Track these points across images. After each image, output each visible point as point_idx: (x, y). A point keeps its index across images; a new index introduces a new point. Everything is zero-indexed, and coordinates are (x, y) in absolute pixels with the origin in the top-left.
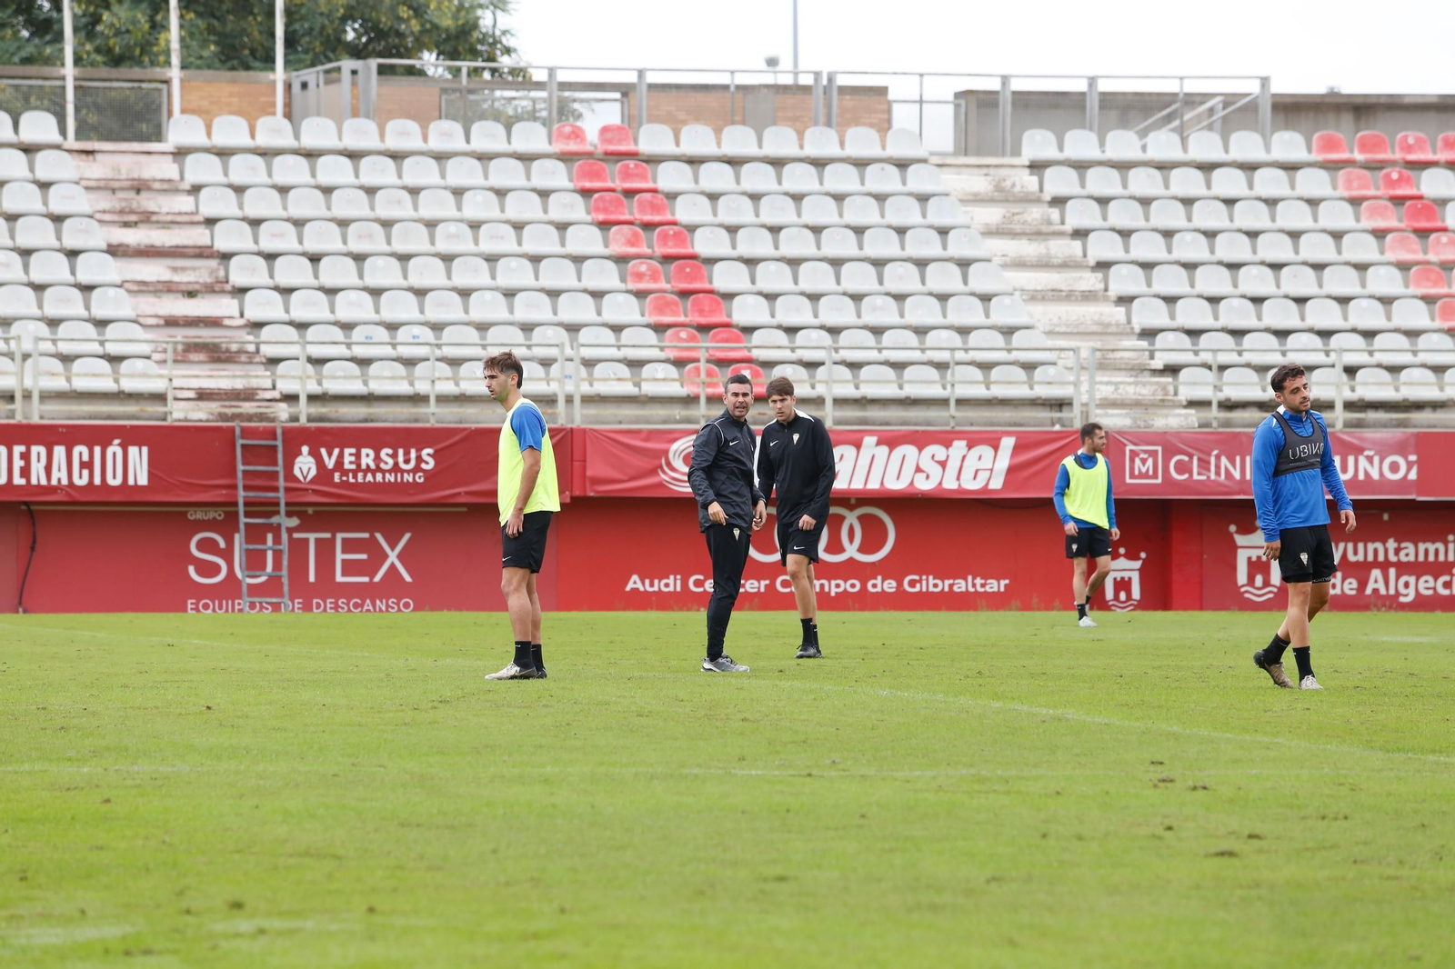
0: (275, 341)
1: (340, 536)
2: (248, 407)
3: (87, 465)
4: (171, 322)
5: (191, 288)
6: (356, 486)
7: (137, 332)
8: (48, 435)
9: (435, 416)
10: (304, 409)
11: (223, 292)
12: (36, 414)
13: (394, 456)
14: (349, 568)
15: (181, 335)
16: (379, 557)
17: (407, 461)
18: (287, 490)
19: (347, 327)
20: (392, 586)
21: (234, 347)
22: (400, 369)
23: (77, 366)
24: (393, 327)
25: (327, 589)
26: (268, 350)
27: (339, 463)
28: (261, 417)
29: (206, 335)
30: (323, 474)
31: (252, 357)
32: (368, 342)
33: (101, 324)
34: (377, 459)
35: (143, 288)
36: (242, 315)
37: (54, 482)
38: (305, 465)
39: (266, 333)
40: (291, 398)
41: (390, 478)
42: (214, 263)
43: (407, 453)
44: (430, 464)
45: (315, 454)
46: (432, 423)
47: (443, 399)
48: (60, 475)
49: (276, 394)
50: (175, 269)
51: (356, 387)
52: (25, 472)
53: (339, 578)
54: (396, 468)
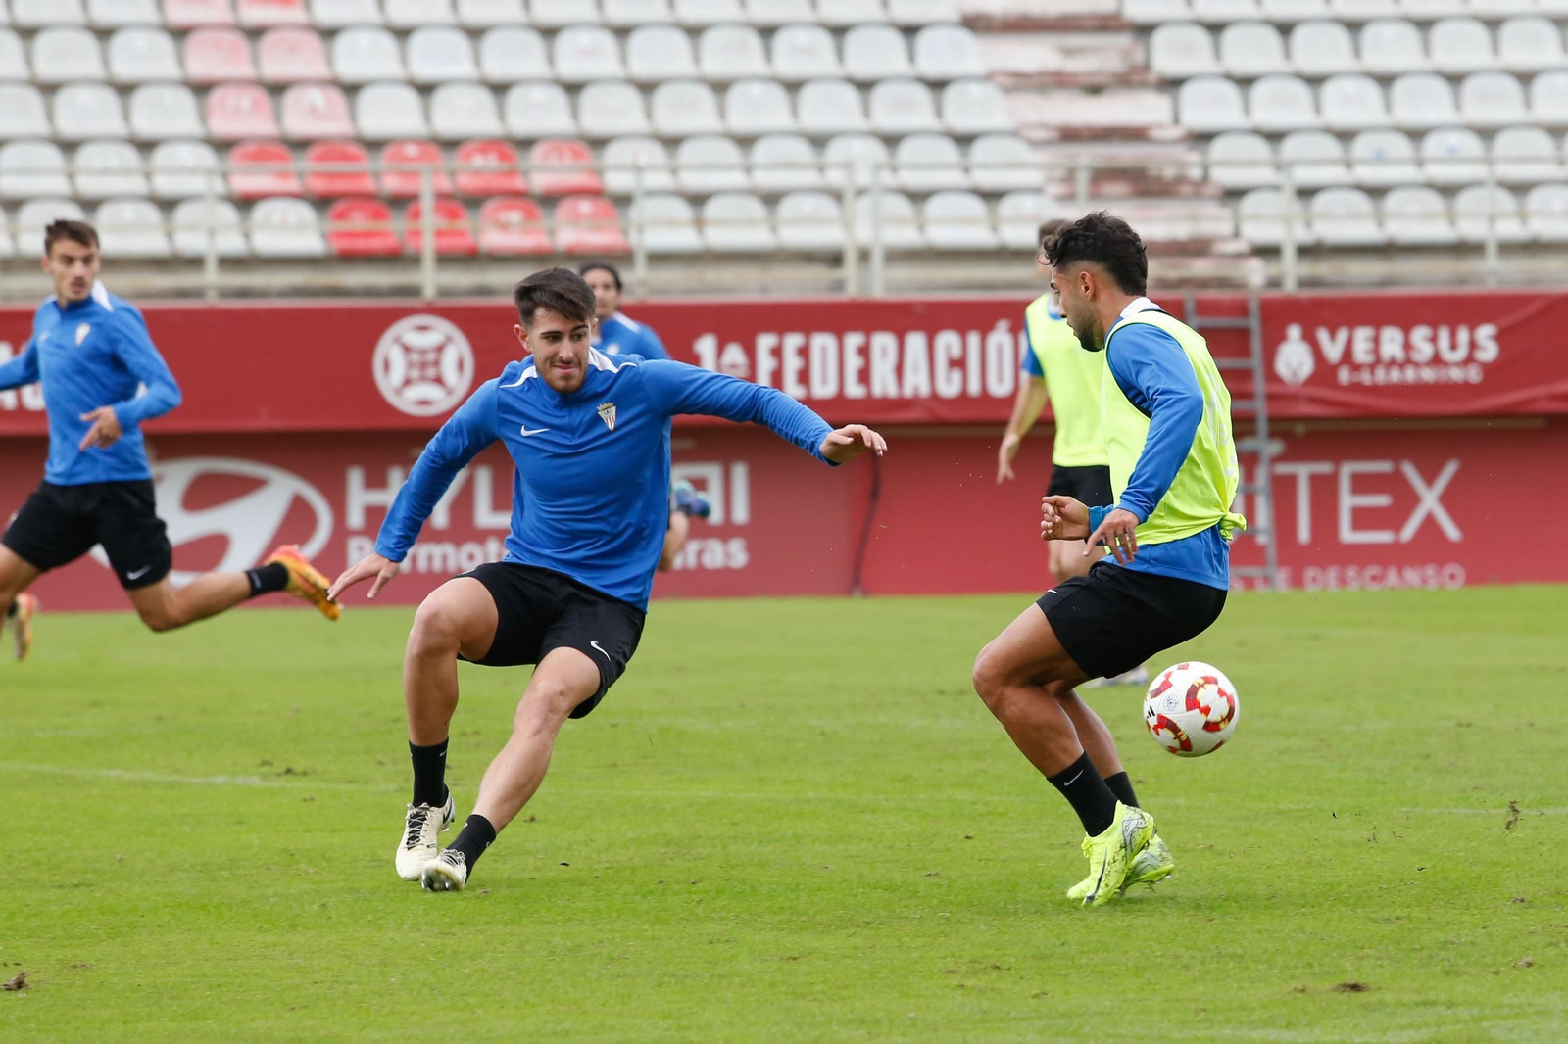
0: (1232, 160)
1: (1347, 470)
2: (1200, 268)
3: (959, 364)
4: (1070, 135)
5: (1097, 80)
6: (1375, 390)
7: (1020, 151)
8: (897, 317)
9: (1495, 274)
10: (1291, 270)
11: (1143, 85)
12: (880, 284)
13: (1434, 339)
14: (1364, 519)
15: (1088, 156)
16: (1407, 500)
17: (1454, 346)
18: (1271, 397)
19: (1345, 136)
20: (1429, 547)
21: (1169, 173)
22: (1434, 202)
23: (934, 206)
24: (1416, 135)
25: (1328, 551)
26: (1225, 177)
27: (1347, 355)
28: (1223, 283)
29: (1126, 154)
30: (1324, 371)
31: (1199, 189)
32: (1380, 159)
33: (964, 140)
34: (1408, 346)
35: (1021, 83)
36: (1176, 120)
37: (908, 391)
38: (1294, 359)
39: (1219, 149)
40: (1268, 252)
41: (1428, 375)
42: (1123, 40)
43: (1453, 335)
44: (1489, 352)
45: (1309, 338)
46: (1491, 286)
47: (1508, 248)
48: (916, 382)
49: (1241, 246)
50: (1068, 52)
51: (1364, 231)
52: (864, 376)
53: (1347, 534)
54: (1436, 360)
